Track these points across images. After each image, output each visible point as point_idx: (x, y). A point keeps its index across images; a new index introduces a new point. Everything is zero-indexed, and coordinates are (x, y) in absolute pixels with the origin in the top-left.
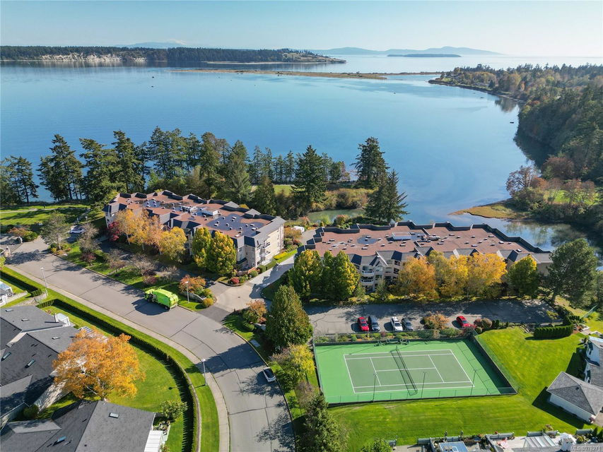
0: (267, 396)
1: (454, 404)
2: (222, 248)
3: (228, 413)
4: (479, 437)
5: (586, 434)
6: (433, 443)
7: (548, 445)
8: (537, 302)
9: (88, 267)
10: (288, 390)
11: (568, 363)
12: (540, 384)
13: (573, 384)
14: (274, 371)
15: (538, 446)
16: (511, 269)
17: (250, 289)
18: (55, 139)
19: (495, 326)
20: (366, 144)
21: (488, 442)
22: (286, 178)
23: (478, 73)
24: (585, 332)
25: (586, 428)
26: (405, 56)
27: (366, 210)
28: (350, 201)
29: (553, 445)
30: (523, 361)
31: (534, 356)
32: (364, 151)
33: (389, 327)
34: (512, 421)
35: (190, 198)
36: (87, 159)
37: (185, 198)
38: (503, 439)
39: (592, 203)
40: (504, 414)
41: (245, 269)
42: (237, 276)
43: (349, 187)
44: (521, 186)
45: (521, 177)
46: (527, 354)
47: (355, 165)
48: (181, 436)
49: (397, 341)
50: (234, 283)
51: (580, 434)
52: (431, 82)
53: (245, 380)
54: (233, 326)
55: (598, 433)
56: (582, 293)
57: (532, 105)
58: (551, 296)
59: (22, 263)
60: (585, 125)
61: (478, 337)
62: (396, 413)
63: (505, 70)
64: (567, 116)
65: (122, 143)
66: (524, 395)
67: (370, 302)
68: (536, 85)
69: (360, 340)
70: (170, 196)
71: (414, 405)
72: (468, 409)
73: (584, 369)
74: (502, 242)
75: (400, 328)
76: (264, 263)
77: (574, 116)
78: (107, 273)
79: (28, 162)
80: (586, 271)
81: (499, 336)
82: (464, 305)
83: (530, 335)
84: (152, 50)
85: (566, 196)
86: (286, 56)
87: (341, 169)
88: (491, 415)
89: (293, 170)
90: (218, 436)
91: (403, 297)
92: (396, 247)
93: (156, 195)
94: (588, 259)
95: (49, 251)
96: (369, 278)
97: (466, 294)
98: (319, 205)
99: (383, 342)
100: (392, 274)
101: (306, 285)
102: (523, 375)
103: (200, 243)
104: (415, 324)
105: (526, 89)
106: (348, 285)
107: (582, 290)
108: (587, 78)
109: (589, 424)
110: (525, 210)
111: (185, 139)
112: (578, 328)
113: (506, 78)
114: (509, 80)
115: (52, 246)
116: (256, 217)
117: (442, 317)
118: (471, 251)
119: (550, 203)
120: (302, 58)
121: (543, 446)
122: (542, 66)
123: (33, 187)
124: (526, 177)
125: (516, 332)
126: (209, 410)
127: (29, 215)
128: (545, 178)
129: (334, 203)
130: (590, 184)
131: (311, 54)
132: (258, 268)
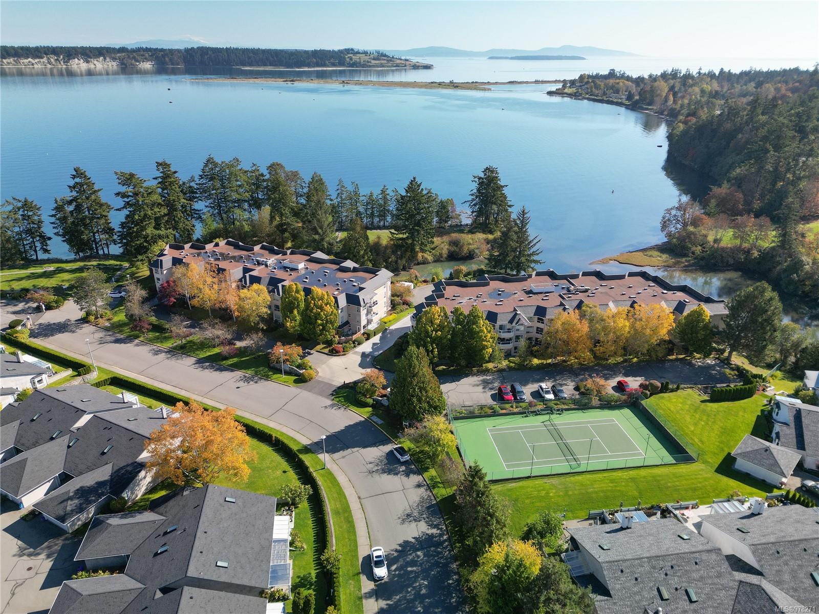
0: (402, 477)
1: (624, 475)
2: (321, 308)
3: (359, 498)
4: (659, 507)
5: (777, 498)
6: (607, 515)
7: (738, 511)
8: (709, 362)
9: (141, 339)
10: (426, 469)
11: (752, 426)
12: (723, 450)
13: (761, 446)
14: (406, 449)
15: (727, 512)
16: (679, 323)
17: (358, 359)
18: (74, 173)
19: (664, 389)
20: (482, 175)
21: (670, 512)
22: (379, 221)
23: (611, 81)
24: (770, 392)
25: (776, 492)
26: (512, 58)
27: (489, 259)
28: (465, 250)
29: (742, 510)
30: (700, 426)
31: (713, 420)
32: (481, 184)
33: (537, 395)
34: (695, 490)
35: (262, 248)
36: (126, 199)
37: (257, 248)
38: (687, 508)
39: (767, 245)
40: (684, 482)
41: (348, 335)
42: (339, 343)
43: (462, 231)
44: (679, 226)
45: (679, 214)
46: (705, 418)
47: (468, 204)
48: (310, 522)
49: (549, 410)
50: (337, 352)
51: (771, 498)
52: (550, 93)
53: (372, 460)
54: (345, 401)
55: (791, 496)
56: (765, 347)
57: (685, 123)
58: (726, 354)
59: (52, 335)
60: (755, 147)
61: (644, 402)
62: (560, 487)
63: (646, 76)
64: (731, 136)
65: (166, 178)
66: (705, 462)
67: (510, 368)
68: (688, 97)
69: (504, 411)
70: (237, 247)
71: (579, 478)
72: (642, 480)
73: (771, 432)
74: (665, 292)
75: (551, 396)
76: (372, 327)
77: (740, 136)
78: (169, 344)
79: (36, 206)
80: (769, 321)
81: (670, 400)
82: (624, 368)
83: (706, 397)
84: (162, 50)
85: (735, 237)
86: (351, 59)
87: (450, 208)
88: (669, 484)
89: (388, 211)
90: (353, 521)
91: (549, 361)
92: (536, 301)
93: (217, 245)
94: (771, 307)
95: (84, 320)
96: (507, 340)
97: (625, 355)
98: (426, 255)
99: (532, 412)
100: (534, 335)
101: (433, 349)
102: (701, 441)
103: (291, 303)
104: (568, 389)
105: (675, 102)
106: (485, 347)
107: (765, 343)
108: (751, 87)
109: (779, 488)
110: (685, 255)
111: (246, 172)
112: (761, 389)
113: (648, 88)
114: (653, 90)
115: (88, 314)
116: (355, 270)
117: (601, 381)
118: (630, 303)
119: (716, 245)
120: (373, 62)
121: (732, 511)
122: (694, 72)
123: (44, 239)
124: (684, 214)
125: (689, 395)
126: (335, 495)
127: (46, 275)
128: (709, 215)
129: (445, 252)
130: (765, 220)
131: (385, 56)
132: (364, 334)
